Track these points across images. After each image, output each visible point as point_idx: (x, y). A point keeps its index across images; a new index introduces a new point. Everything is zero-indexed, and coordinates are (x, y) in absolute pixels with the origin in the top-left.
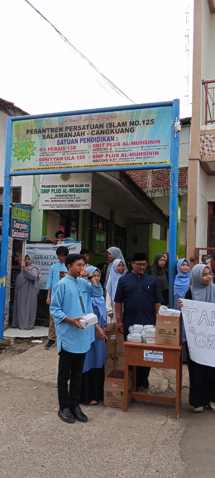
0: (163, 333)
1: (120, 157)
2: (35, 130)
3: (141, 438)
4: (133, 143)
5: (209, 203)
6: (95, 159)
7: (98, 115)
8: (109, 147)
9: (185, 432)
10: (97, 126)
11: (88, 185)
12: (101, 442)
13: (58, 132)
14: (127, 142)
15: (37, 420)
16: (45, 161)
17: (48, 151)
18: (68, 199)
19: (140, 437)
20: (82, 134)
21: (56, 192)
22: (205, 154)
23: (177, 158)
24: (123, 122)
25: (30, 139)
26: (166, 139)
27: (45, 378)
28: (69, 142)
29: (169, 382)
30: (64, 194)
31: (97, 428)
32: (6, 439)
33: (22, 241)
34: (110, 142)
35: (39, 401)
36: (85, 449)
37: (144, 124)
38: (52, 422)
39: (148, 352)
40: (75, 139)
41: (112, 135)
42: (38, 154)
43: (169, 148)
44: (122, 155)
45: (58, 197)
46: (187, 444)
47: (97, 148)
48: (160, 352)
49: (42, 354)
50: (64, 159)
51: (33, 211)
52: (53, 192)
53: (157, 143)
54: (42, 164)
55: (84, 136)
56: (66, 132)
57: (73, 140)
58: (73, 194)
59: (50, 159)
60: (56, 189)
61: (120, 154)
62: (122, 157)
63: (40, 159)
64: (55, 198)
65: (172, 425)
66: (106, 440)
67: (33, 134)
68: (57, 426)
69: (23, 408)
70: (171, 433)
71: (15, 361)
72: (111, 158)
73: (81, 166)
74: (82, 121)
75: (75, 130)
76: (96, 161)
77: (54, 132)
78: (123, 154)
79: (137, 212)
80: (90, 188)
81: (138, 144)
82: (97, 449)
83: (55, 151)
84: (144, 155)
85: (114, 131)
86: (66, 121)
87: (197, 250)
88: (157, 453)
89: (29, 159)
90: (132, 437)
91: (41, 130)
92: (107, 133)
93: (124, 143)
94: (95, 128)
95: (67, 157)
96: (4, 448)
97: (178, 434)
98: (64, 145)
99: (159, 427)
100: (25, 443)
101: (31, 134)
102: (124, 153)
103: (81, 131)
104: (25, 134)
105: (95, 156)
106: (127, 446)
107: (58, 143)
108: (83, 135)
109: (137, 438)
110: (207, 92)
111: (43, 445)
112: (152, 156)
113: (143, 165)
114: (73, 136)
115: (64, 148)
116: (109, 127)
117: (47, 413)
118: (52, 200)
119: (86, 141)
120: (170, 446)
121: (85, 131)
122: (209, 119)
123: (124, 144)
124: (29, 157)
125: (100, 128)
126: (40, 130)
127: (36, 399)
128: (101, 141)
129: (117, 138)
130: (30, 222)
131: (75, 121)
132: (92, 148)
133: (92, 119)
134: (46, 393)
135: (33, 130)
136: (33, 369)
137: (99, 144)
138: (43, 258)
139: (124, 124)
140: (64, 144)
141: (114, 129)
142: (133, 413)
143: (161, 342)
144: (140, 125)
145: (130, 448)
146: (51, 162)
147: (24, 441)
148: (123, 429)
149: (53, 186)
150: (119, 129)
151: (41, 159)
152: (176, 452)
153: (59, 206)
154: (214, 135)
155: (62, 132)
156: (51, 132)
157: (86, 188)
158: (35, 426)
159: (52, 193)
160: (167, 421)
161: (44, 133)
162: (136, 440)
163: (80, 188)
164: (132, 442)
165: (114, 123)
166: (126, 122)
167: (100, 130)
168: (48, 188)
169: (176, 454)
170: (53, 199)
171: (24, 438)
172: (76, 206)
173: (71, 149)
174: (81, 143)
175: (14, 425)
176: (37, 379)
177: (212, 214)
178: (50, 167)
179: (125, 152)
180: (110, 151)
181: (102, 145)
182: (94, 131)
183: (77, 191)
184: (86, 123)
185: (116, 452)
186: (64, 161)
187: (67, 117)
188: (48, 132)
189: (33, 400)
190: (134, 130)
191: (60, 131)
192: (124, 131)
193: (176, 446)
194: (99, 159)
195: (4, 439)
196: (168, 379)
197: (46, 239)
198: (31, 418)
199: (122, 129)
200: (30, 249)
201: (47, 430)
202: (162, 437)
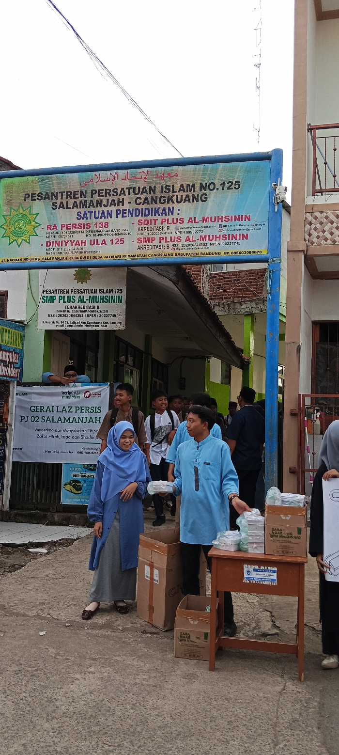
0: (279, 535)
1: (183, 242)
2: (40, 194)
3: (251, 719)
4: (205, 220)
5: (315, 323)
6: (142, 244)
7: (146, 173)
8: (165, 225)
9: (322, 705)
10: (144, 191)
11: (120, 291)
12: (185, 727)
13: (78, 198)
14: (195, 218)
15: (64, 690)
16: (55, 246)
17: (62, 229)
18: (86, 313)
19: (249, 717)
20: (119, 202)
21: (66, 300)
22: (313, 243)
23: (278, 246)
24: (188, 185)
25: (30, 209)
26: (260, 213)
27: (62, 614)
28: (97, 216)
29: (272, 616)
30: (80, 304)
31: (171, 702)
32: (16, 728)
33: (7, 382)
34: (167, 217)
35: (61, 656)
36: (159, 742)
37: (223, 189)
38: (91, 693)
39: (251, 568)
40: (108, 211)
41: (170, 205)
42: (42, 232)
43: (265, 228)
44: (188, 239)
45: (71, 310)
46: (332, 728)
47: (145, 226)
48: (271, 568)
49: (51, 572)
50: (88, 243)
51: (27, 332)
52: (62, 301)
53: (245, 220)
54: (50, 252)
55: (123, 205)
56: (92, 199)
57: (103, 211)
58: (95, 304)
59: (64, 242)
60: (66, 295)
61: (184, 237)
62: (188, 242)
63: (47, 242)
64: (65, 311)
65: (295, 692)
66: (193, 724)
67: (35, 200)
68: (102, 701)
69: (35, 669)
70: (298, 706)
71: (6, 584)
72: (168, 243)
73: (119, 256)
74: (120, 181)
75: (108, 195)
76: (146, 247)
77: (71, 198)
78: (188, 237)
79: (187, 338)
80: (124, 295)
81: (213, 222)
82: (180, 742)
83: (73, 230)
84: (224, 239)
85: (174, 198)
86: (92, 181)
87: (301, 398)
88: (285, 745)
89: (29, 243)
90: (235, 716)
91: (50, 194)
92: (162, 201)
93: (190, 218)
94: (141, 194)
95: (94, 240)
96: (15, 746)
97: (311, 709)
98: (89, 221)
99: (276, 698)
100: (51, 734)
101: (32, 200)
102: (190, 235)
103: (118, 197)
104: (23, 200)
105: (142, 240)
106: (231, 734)
107: (79, 217)
108: (121, 204)
109: (244, 718)
110: (314, 144)
111: (83, 737)
112: (238, 241)
113: (223, 256)
114: (104, 205)
115: (89, 225)
116: (165, 192)
117: (78, 676)
118: (60, 313)
119: (127, 215)
120: (303, 732)
121: (125, 197)
122: (318, 188)
123: (190, 221)
124: (29, 240)
125: (150, 193)
126: (47, 194)
127: (54, 651)
128: (152, 216)
129: (179, 210)
130: (22, 350)
131: (107, 181)
132: (137, 226)
133: (136, 178)
134: (69, 640)
135: (36, 194)
136: (39, 598)
137: (148, 221)
138: (45, 410)
139: (191, 187)
140: (89, 218)
141: (173, 196)
142: (225, 673)
143: (275, 551)
144: (218, 189)
145: (237, 738)
146: (66, 247)
147: (48, 732)
148: (215, 703)
149: (62, 291)
150: (182, 196)
151: (49, 244)
152: (316, 743)
153: (71, 324)
154: (327, 213)
155: (86, 199)
156: (67, 198)
157: (118, 295)
158: (62, 702)
159: (59, 302)
160: (285, 686)
161: (54, 200)
162: (244, 722)
163: (107, 294)
164: (238, 727)
165: (173, 186)
166: (193, 185)
167: (149, 197)
168: (52, 295)
169: (318, 746)
170: (62, 313)
171: (47, 725)
172: (100, 325)
173: (100, 227)
174: (117, 217)
175: (26, 700)
176: (49, 616)
177: (318, 341)
178: (65, 256)
179: (192, 234)
180: (166, 231)
181: (153, 222)
182: (141, 199)
183: (101, 299)
184: (126, 184)
185: (214, 745)
186: (87, 248)
187: (94, 173)
188: (62, 198)
189: (50, 653)
190: (206, 198)
191: (81, 197)
192: (191, 199)
193: (314, 731)
194: (148, 244)
195: (12, 728)
196: (271, 612)
197: (51, 377)
198: (54, 688)
199: (187, 196)
200: (23, 395)
201: (85, 709)
202: (286, 715)
